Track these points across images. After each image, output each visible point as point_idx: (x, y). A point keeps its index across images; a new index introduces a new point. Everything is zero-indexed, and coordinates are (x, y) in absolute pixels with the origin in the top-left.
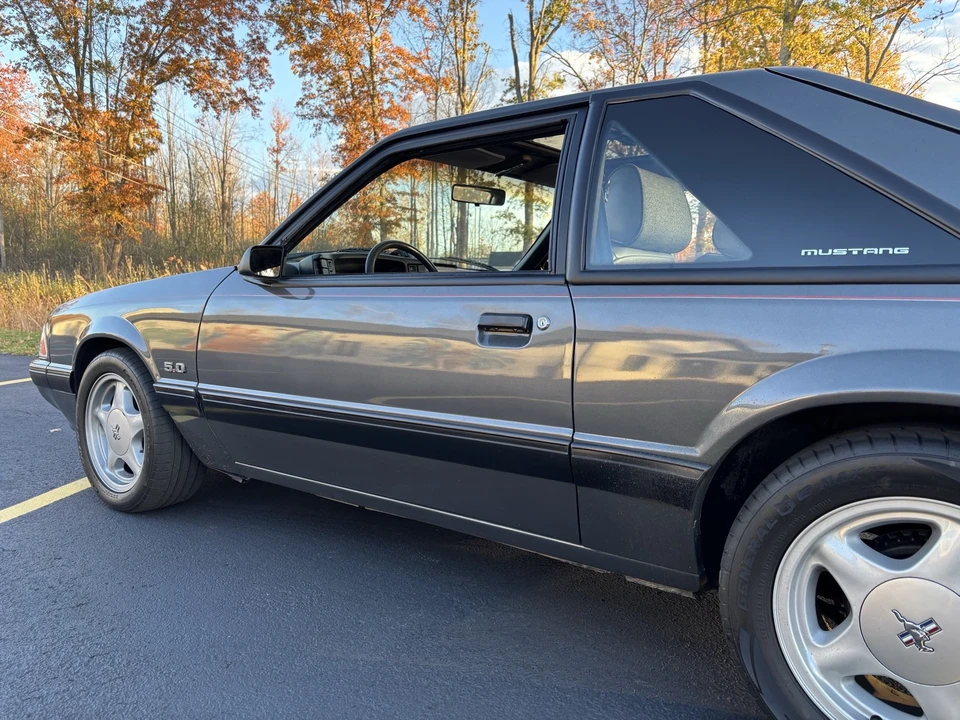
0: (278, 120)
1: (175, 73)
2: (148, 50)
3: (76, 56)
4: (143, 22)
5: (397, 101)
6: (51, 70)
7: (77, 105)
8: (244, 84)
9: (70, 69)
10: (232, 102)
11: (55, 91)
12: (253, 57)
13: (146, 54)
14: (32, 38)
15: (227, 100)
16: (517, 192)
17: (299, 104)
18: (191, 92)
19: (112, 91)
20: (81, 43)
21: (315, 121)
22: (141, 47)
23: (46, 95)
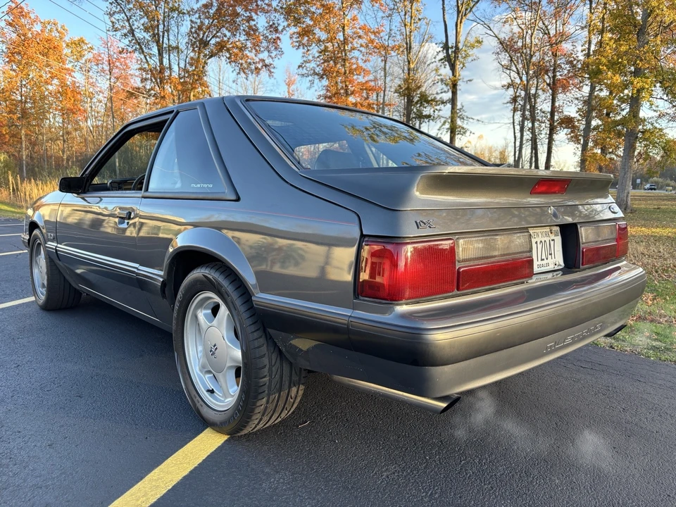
0: (289, 77)
1: (221, 50)
2: (203, 37)
3: (158, 42)
4: (200, 17)
5: (361, 63)
6: (143, 52)
7: (159, 75)
8: (264, 55)
9: (155, 50)
10: (256, 68)
11: (146, 66)
12: (270, 37)
13: (202, 39)
14: (132, 32)
15: (253, 67)
16: (445, 122)
17: (299, 67)
18: (230, 62)
19: (182, 65)
20: (161, 34)
21: (310, 78)
22: (198, 35)
23: (140, 69)
